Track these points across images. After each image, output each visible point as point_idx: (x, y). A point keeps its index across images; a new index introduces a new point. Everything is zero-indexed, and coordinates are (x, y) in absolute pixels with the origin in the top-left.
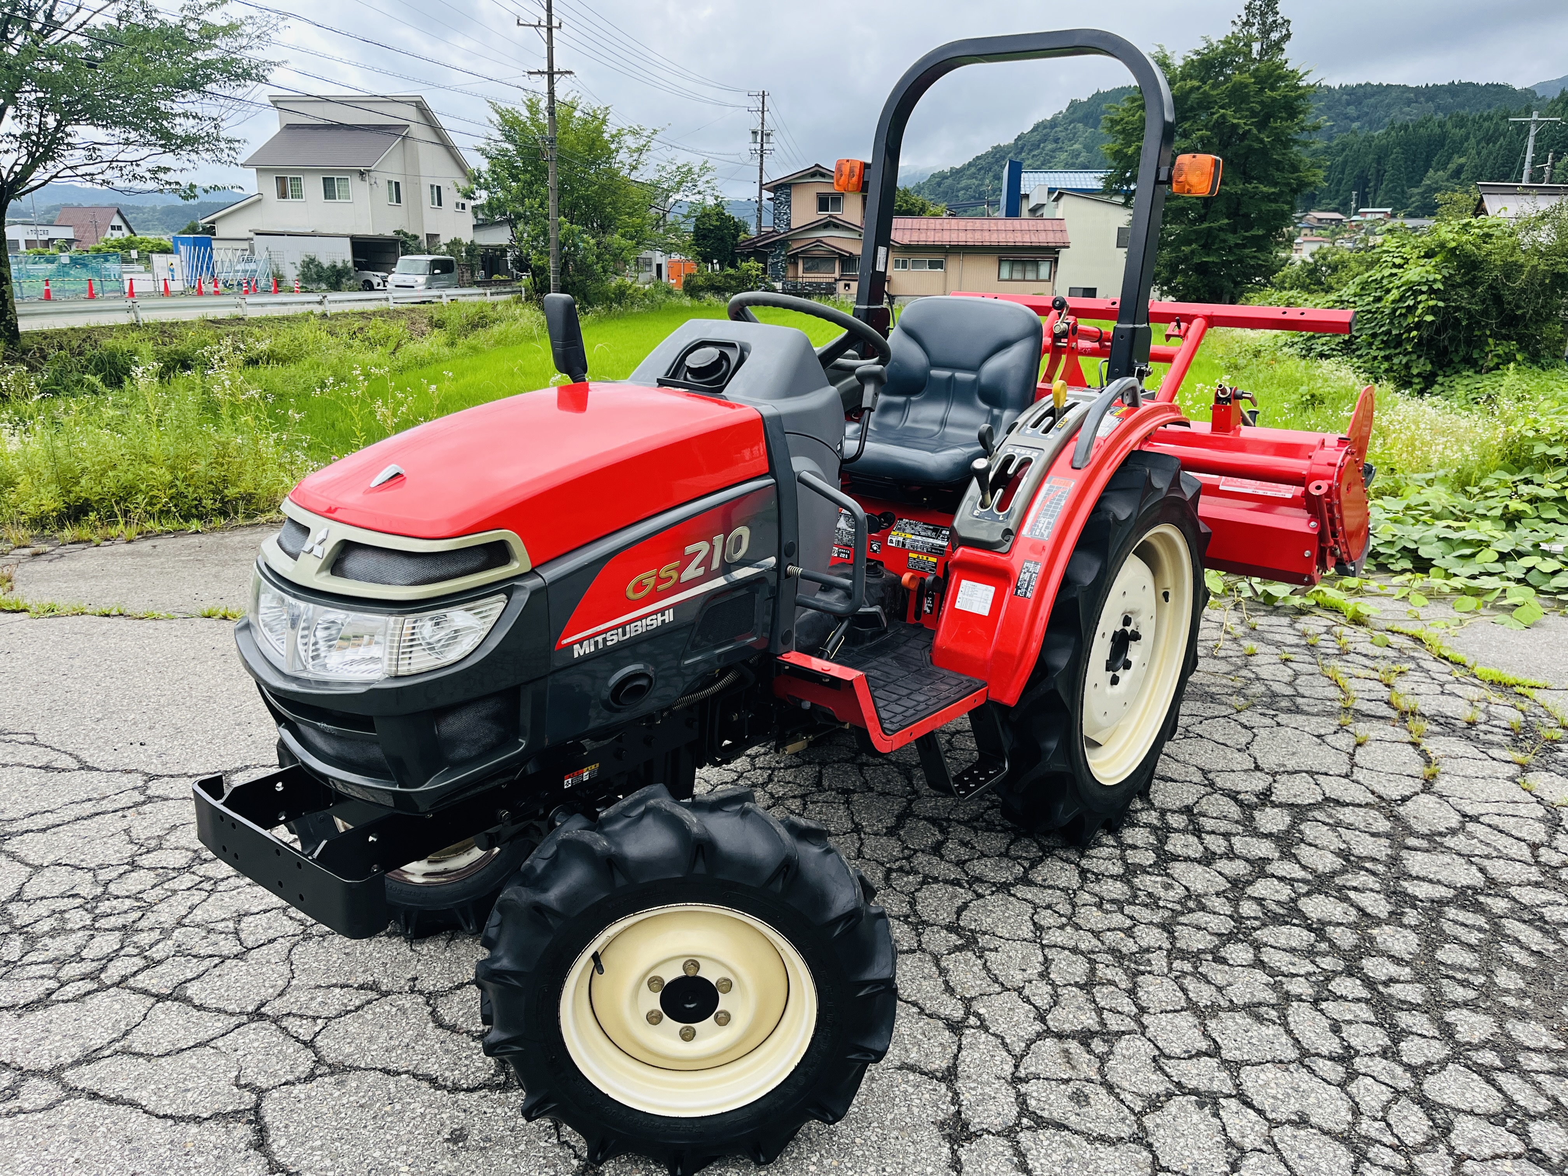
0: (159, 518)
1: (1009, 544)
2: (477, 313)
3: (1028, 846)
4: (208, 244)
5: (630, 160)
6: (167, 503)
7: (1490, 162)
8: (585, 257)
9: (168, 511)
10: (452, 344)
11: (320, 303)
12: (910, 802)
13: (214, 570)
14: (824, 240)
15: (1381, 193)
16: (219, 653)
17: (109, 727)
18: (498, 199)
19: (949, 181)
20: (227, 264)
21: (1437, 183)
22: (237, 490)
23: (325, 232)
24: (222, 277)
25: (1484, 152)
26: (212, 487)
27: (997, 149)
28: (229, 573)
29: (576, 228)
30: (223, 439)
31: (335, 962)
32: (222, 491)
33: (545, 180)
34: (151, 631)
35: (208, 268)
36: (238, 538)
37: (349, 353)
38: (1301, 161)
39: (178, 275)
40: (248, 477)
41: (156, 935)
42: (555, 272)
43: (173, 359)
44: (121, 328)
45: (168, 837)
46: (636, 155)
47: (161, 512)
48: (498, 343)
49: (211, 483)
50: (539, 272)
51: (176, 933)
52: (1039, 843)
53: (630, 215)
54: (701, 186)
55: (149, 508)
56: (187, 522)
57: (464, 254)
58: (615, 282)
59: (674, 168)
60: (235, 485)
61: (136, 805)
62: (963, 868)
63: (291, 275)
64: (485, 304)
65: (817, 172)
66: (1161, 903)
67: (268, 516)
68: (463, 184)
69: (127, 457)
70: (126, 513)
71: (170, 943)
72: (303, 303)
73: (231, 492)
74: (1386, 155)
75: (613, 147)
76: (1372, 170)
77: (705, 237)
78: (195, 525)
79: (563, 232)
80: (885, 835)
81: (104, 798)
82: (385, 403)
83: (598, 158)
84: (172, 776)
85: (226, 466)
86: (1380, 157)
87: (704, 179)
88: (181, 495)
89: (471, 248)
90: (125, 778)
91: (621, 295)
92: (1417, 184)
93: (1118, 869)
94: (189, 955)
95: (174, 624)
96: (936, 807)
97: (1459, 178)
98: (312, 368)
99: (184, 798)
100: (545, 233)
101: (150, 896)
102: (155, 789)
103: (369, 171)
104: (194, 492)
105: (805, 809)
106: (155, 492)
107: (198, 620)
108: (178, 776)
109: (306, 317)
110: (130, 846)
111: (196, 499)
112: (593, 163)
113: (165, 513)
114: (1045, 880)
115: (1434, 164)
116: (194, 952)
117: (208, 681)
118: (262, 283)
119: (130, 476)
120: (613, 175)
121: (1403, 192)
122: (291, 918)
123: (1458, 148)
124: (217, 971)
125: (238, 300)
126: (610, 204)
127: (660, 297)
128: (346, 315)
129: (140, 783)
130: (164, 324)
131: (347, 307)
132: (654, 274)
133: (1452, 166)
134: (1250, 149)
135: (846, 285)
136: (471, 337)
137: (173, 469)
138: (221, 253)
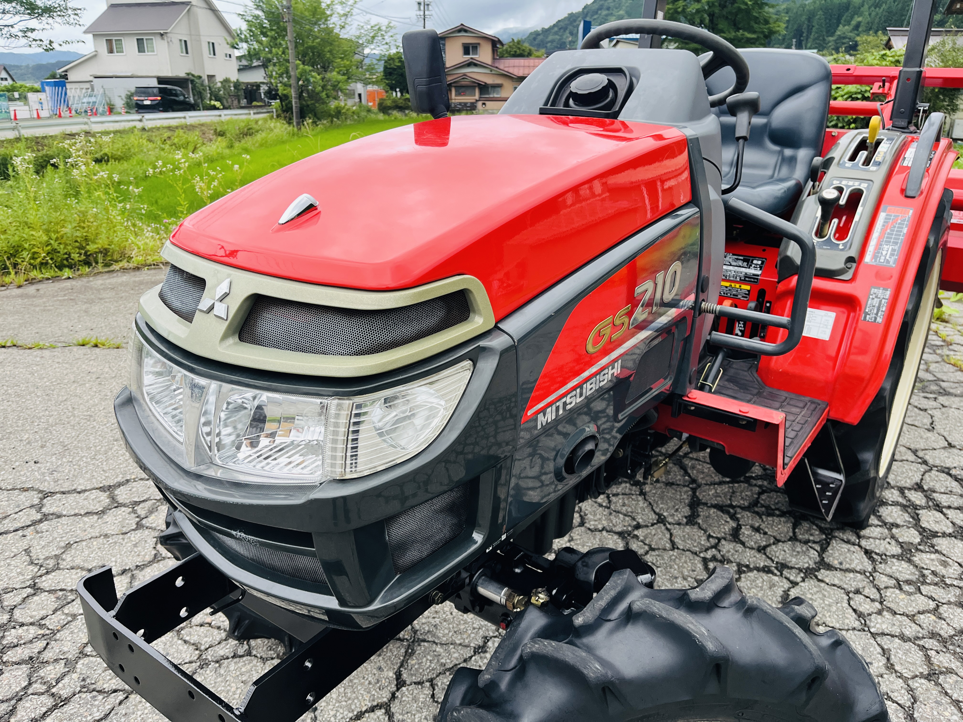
0: (40, 268)
1: (851, 272)
2: (246, 126)
3: (809, 530)
4: (63, 85)
5: (340, 23)
6: (45, 257)
7: (877, 20)
8: (314, 87)
9: (47, 263)
10: (231, 147)
11: (140, 120)
12: (694, 490)
13: (84, 307)
14: (469, 75)
15: (810, 40)
16: (94, 376)
17: (7, 447)
18: (254, 49)
19: (541, 37)
20: (77, 98)
21: (844, 33)
22: (96, 246)
23: (140, 74)
24: (74, 107)
25: (873, 14)
26: (77, 244)
27: (571, 15)
28: (95, 308)
29: (308, 68)
30: (83, 209)
31: (234, 693)
32: (85, 248)
33: (284, 36)
34: (38, 359)
35: (64, 101)
36: (100, 282)
37: (162, 153)
38: (770, 17)
39: (45, 106)
40: (103, 236)
41: (60, 668)
42: (295, 98)
43: (45, 161)
44: (10, 141)
45: (64, 556)
46: (343, 18)
47: (41, 264)
48: (261, 145)
49: (76, 241)
50: (284, 98)
51: (79, 665)
52: (817, 526)
53: (342, 59)
54: (387, 39)
55: (32, 261)
56: (61, 270)
57: (232, 88)
58: (333, 104)
59: (369, 27)
60: (94, 242)
61: (34, 523)
62: (765, 554)
63: (119, 103)
64: (249, 121)
65: (462, 29)
66: (948, 581)
67: (121, 264)
68: (229, 40)
69: (14, 224)
70: (15, 265)
71: (75, 676)
72: (129, 121)
73: (92, 248)
74: (814, 16)
75: (328, 13)
76: (805, 26)
77: (391, 74)
78: (67, 273)
79: (299, 70)
80: (687, 524)
81: (5, 517)
82: (202, 179)
83: (319, 20)
84: (63, 493)
85: (86, 229)
86: (809, 17)
87: (390, 34)
88: (55, 251)
89: (237, 85)
90: (23, 496)
91: (338, 113)
92: (832, 35)
93: (896, 550)
94: (94, 690)
95: (57, 352)
96: (717, 495)
97: (858, 30)
98: (139, 164)
99: (75, 515)
100: (287, 72)
101: (52, 622)
102: (50, 506)
103: (166, 33)
104: (64, 248)
105: (610, 502)
106: (36, 250)
107: (75, 349)
108: (69, 492)
109: (132, 130)
110: (31, 567)
111: (66, 254)
112: (316, 24)
113: (44, 264)
114: (841, 563)
115: (842, 21)
116: (98, 687)
117: (87, 401)
118: (101, 110)
119: (17, 238)
120: (329, 31)
121: (824, 40)
122: (185, 642)
123: (857, 11)
124: (122, 710)
125: (86, 120)
126: (329, 51)
127: (363, 114)
128: (158, 129)
129: (36, 501)
130: (37, 138)
131: (158, 123)
132: (357, 99)
133: (854, 23)
134: (739, 9)
135: (484, 104)
136: (243, 141)
137: (47, 232)
138: (72, 91)
